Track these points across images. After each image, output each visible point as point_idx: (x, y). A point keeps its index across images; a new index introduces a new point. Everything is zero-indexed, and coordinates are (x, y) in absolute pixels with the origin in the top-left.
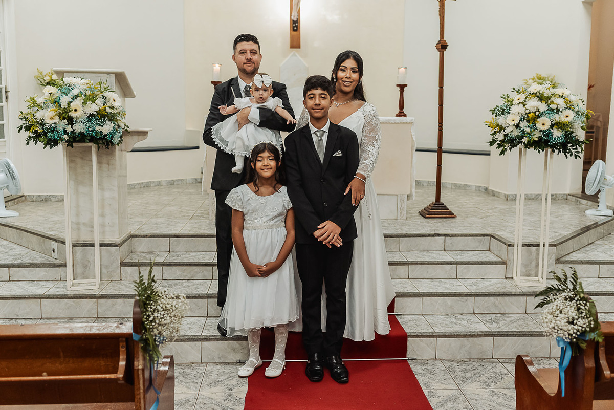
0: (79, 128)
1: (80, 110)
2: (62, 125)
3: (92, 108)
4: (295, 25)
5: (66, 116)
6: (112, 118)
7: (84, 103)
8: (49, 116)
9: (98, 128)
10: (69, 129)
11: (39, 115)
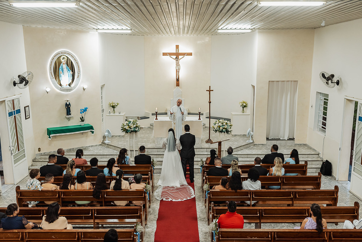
0: (132, 130)
1: (133, 126)
2: (129, 129)
3: (135, 126)
4: (178, 80)
5: (130, 128)
6: (138, 127)
7: (133, 125)
8: (127, 127)
9: (136, 129)
10: (131, 130)
11: (125, 127)
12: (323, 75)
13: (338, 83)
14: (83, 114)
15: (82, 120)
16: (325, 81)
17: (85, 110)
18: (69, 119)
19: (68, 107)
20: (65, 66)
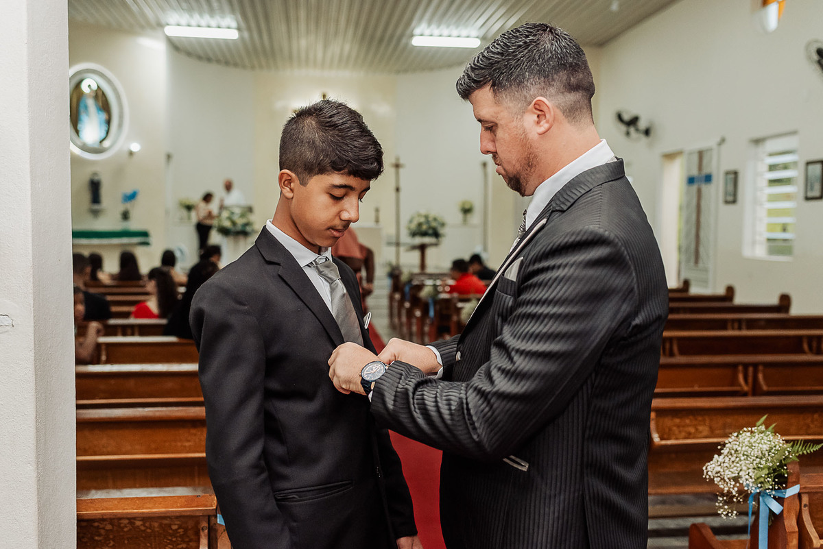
0: (238, 229)
8: (227, 224)
12: (620, 117)
13: (647, 132)
14: (128, 206)
15: (125, 216)
16: (623, 128)
17: (132, 197)
18: (96, 213)
19: (95, 187)
20: (91, 103)
